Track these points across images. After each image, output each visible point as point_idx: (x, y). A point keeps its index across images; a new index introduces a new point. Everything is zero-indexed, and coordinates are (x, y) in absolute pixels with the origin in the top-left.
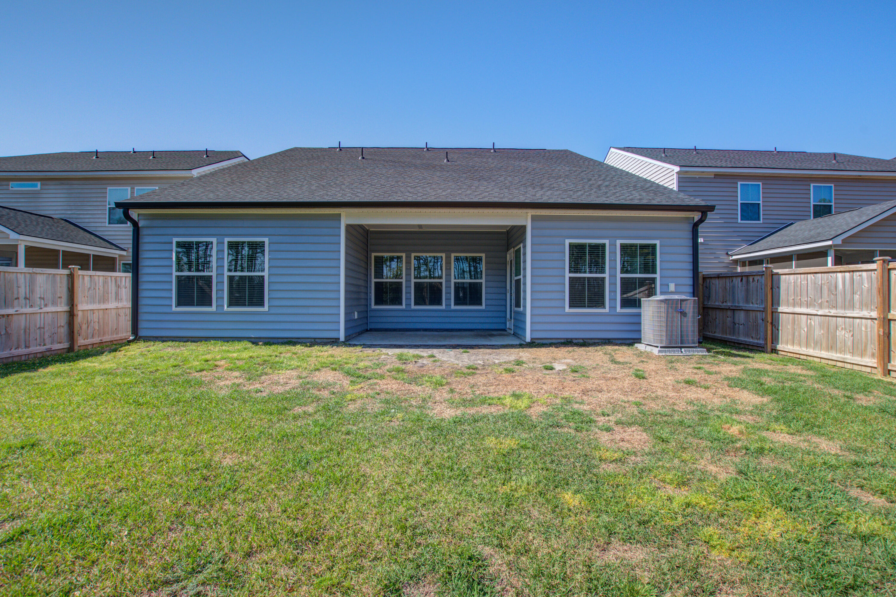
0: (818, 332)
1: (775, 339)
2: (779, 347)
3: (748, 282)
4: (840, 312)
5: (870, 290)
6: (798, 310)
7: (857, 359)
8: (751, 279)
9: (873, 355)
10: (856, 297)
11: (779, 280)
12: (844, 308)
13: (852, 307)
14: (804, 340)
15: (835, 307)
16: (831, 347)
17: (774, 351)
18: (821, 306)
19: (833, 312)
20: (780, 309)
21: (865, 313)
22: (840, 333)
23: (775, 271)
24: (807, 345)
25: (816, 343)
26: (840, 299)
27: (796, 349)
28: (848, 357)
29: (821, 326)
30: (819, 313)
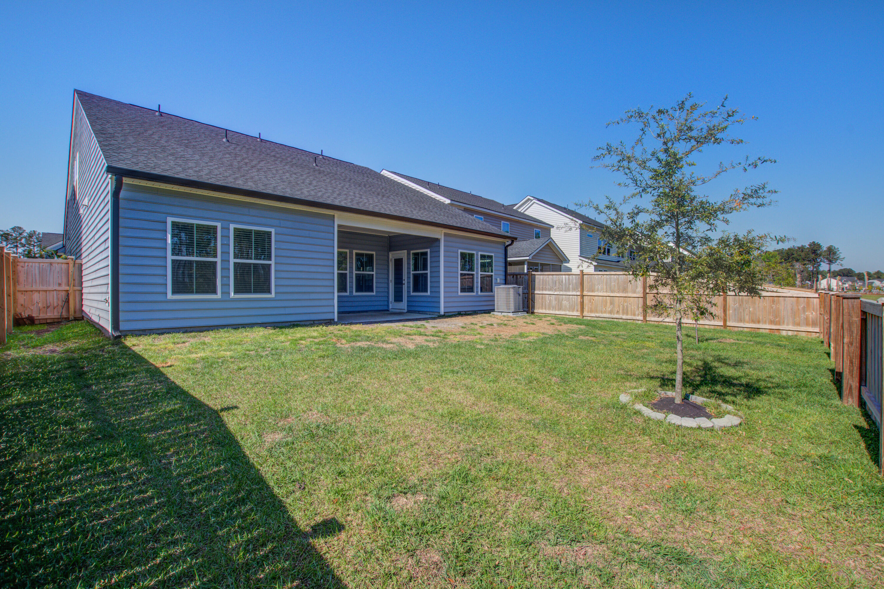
0: (554, 303)
1: (533, 307)
2: (536, 311)
3: (517, 278)
4: (564, 293)
5: (576, 283)
6: (544, 292)
7: (571, 313)
8: (519, 277)
9: (577, 311)
10: (571, 286)
11: (535, 278)
12: (566, 291)
13: (569, 290)
14: (547, 307)
15: (562, 291)
16: (560, 309)
17: (533, 313)
18: (555, 290)
19: (561, 293)
20: (536, 292)
21: (574, 293)
22: (564, 302)
23: (533, 273)
24: (549, 309)
25: (553, 308)
26: (564, 287)
27: (544, 311)
28: (568, 313)
29: (555, 300)
30: (555, 293)
